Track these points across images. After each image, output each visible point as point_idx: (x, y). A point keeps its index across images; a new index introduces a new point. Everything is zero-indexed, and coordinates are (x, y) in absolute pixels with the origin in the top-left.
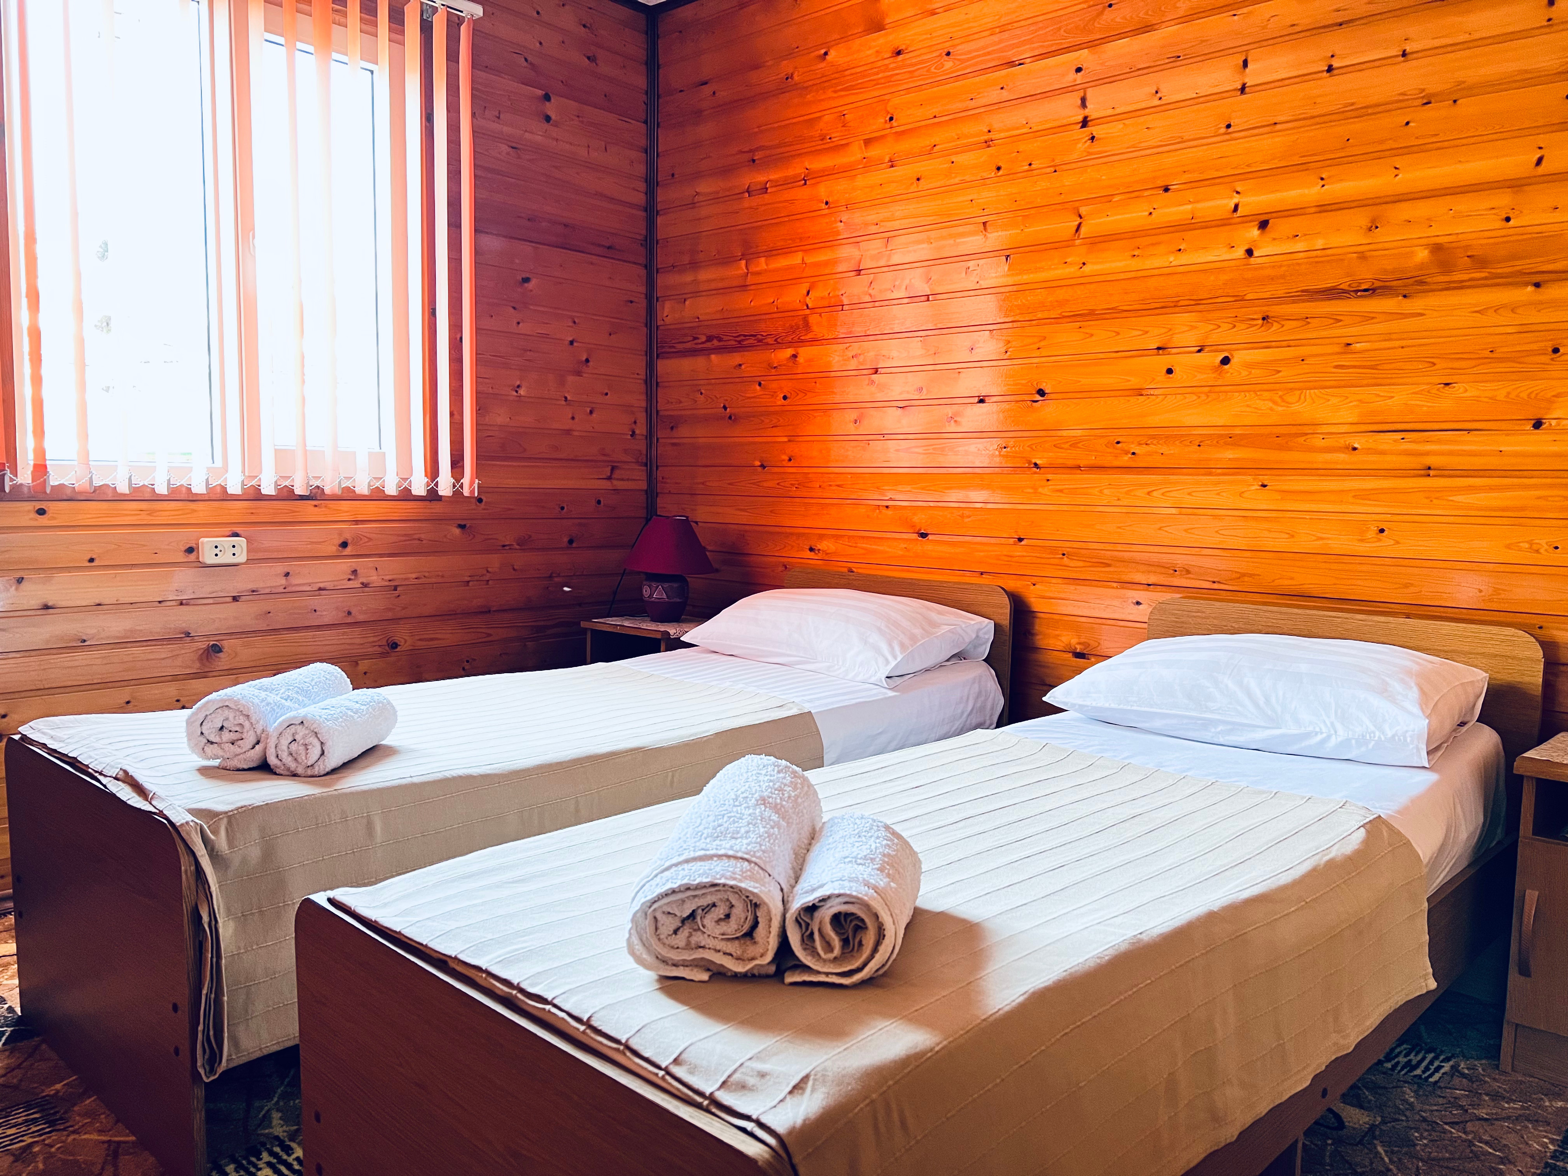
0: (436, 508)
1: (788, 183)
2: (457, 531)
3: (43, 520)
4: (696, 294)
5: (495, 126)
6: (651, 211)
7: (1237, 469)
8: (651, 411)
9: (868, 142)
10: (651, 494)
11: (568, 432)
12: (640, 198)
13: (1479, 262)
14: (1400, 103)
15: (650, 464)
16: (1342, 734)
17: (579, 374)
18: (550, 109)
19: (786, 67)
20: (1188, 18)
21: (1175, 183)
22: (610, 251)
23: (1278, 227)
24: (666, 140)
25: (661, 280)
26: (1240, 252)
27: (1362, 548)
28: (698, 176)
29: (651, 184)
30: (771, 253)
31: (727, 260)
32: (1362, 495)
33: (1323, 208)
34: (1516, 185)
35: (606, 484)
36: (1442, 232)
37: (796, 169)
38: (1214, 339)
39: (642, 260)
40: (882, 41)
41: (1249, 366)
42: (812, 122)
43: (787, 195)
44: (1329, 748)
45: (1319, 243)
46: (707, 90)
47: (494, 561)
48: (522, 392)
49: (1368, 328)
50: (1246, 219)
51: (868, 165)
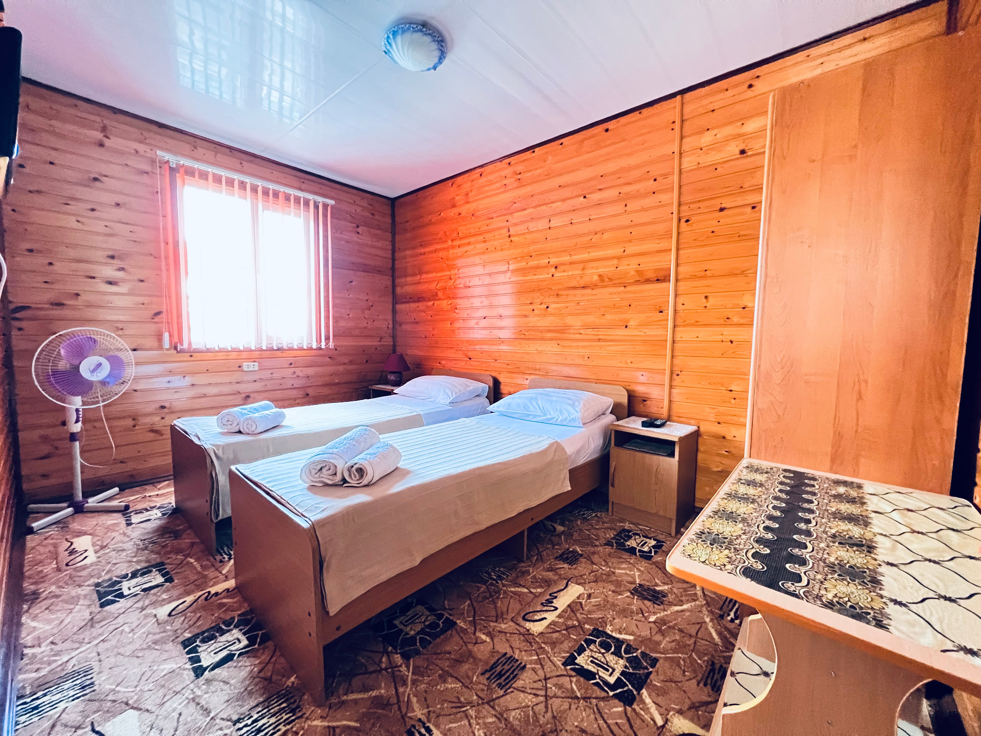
0: (321, 352)
1: (431, 252)
2: (329, 359)
3: (192, 359)
4: (406, 285)
5: (341, 236)
6: (394, 260)
7: (552, 339)
8: (394, 321)
9: (452, 240)
10: (394, 346)
11: (365, 328)
12: (390, 256)
13: (610, 279)
14: (589, 233)
15: (394, 337)
16: (561, 418)
17: (369, 309)
18: (359, 230)
19: (430, 217)
20: (535, 207)
21: (533, 254)
22: (379, 272)
23: (560, 268)
24: (398, 238)
25: (398, 281)
26: (550, 276)
27: (584, 363)
28: (406, 249)
29: (393, 251)
30: (427, 273)
31: (414, 275)
32: (583, 347)
33: (571, 263)
34: (619, 258)
35: (379, 343)
36: (601, 271)
37: (432, 248)
38: (545, 300)
39: (391, 274)
40: (455, 211)
41: (554, 309)
42: (437, 234)
43: (431, 256)
44: (558, 422)
45: (570, 273)
46: (408, 224)
47: (341, 368)
48: (350, 316)
49: (583, 298)
50: (552, 266)
51: (453, 247)
